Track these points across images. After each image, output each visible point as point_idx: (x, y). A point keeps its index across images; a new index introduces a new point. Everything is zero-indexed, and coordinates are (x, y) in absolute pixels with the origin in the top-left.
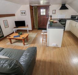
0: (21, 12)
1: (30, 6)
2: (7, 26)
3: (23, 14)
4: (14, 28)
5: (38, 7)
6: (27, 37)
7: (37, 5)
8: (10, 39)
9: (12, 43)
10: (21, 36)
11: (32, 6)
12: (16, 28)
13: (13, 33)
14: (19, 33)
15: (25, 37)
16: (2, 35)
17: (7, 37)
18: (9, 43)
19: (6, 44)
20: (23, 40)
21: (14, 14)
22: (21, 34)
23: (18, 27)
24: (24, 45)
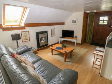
0: (72, 20)
1: (85, 13)
2: (53, 35)
3: (74, 23)
4: (61, 38)
5: (96, 13)
6: (72, 51)
7: (95, 11)
8: (52, 50)
9: (53, 54)
10: (64, 48)
11: (88, 13)
12: (62, 38)
13: (58, 43)
14: (63, 45)
15: (68, 52)
16: (47, 43)
17: (50, 47)
18: (51, 54)
19: (48, 54)
20: (65, 55)
21: (64, 23)
22: (65, 47)
23: (64, 38)
24: (66, 61)
